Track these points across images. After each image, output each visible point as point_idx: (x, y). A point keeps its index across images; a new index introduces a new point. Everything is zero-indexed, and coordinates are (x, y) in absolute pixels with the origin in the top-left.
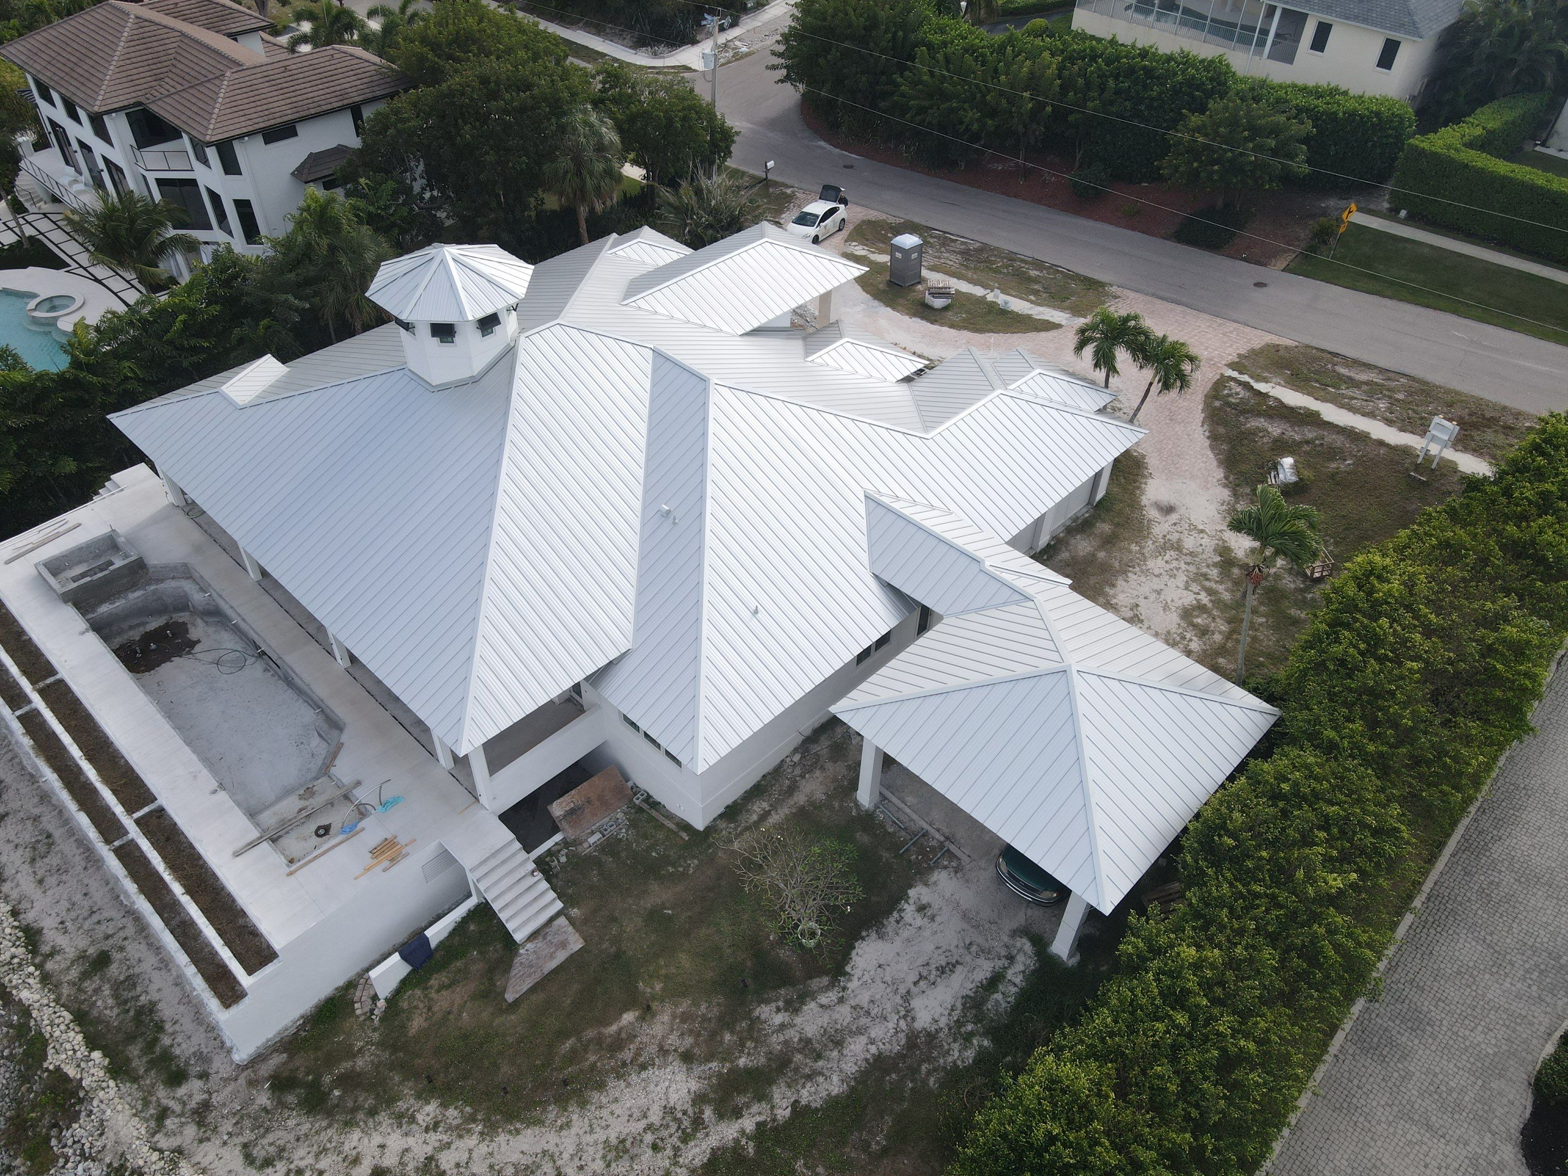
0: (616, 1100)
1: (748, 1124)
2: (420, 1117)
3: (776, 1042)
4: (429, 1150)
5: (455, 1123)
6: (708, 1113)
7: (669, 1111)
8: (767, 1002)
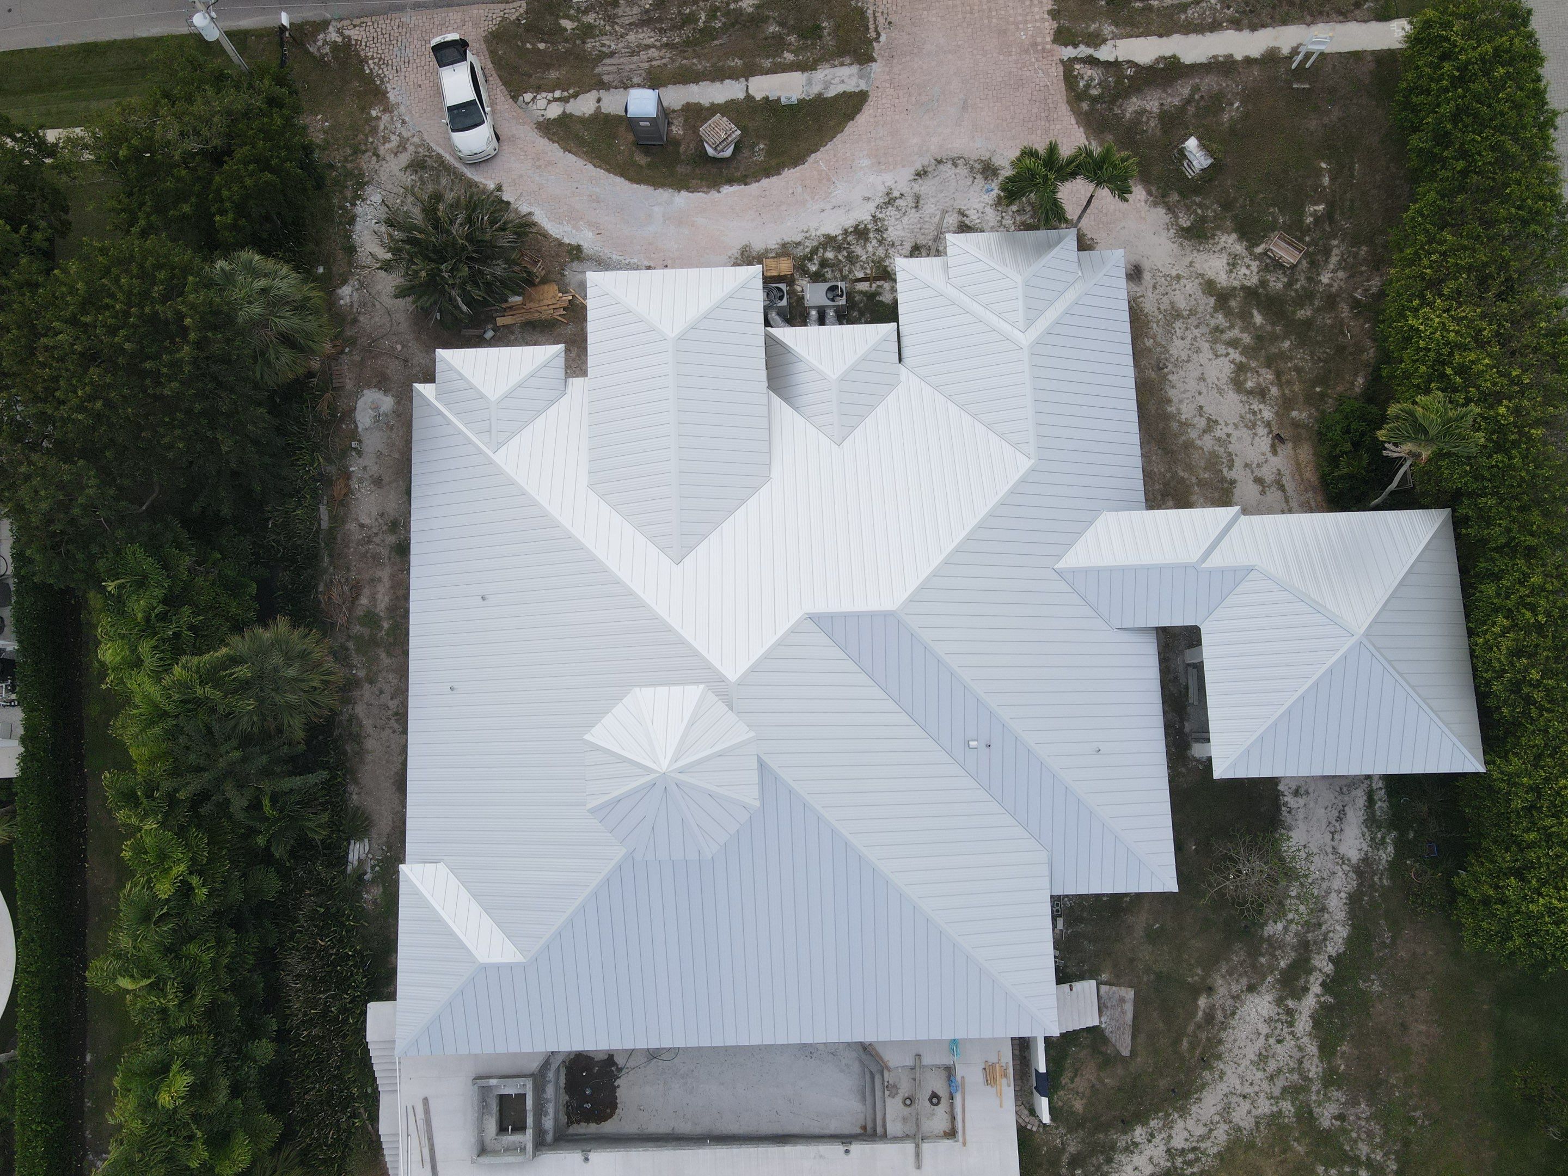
1: (1316, 989)
2: (1137, 1140)
3: (1290, 938)
4: (1162, 1148)
5: (1161, 1125)
6: (1291, 1003)
7: (1269, 1021)
8: (1266, 924)
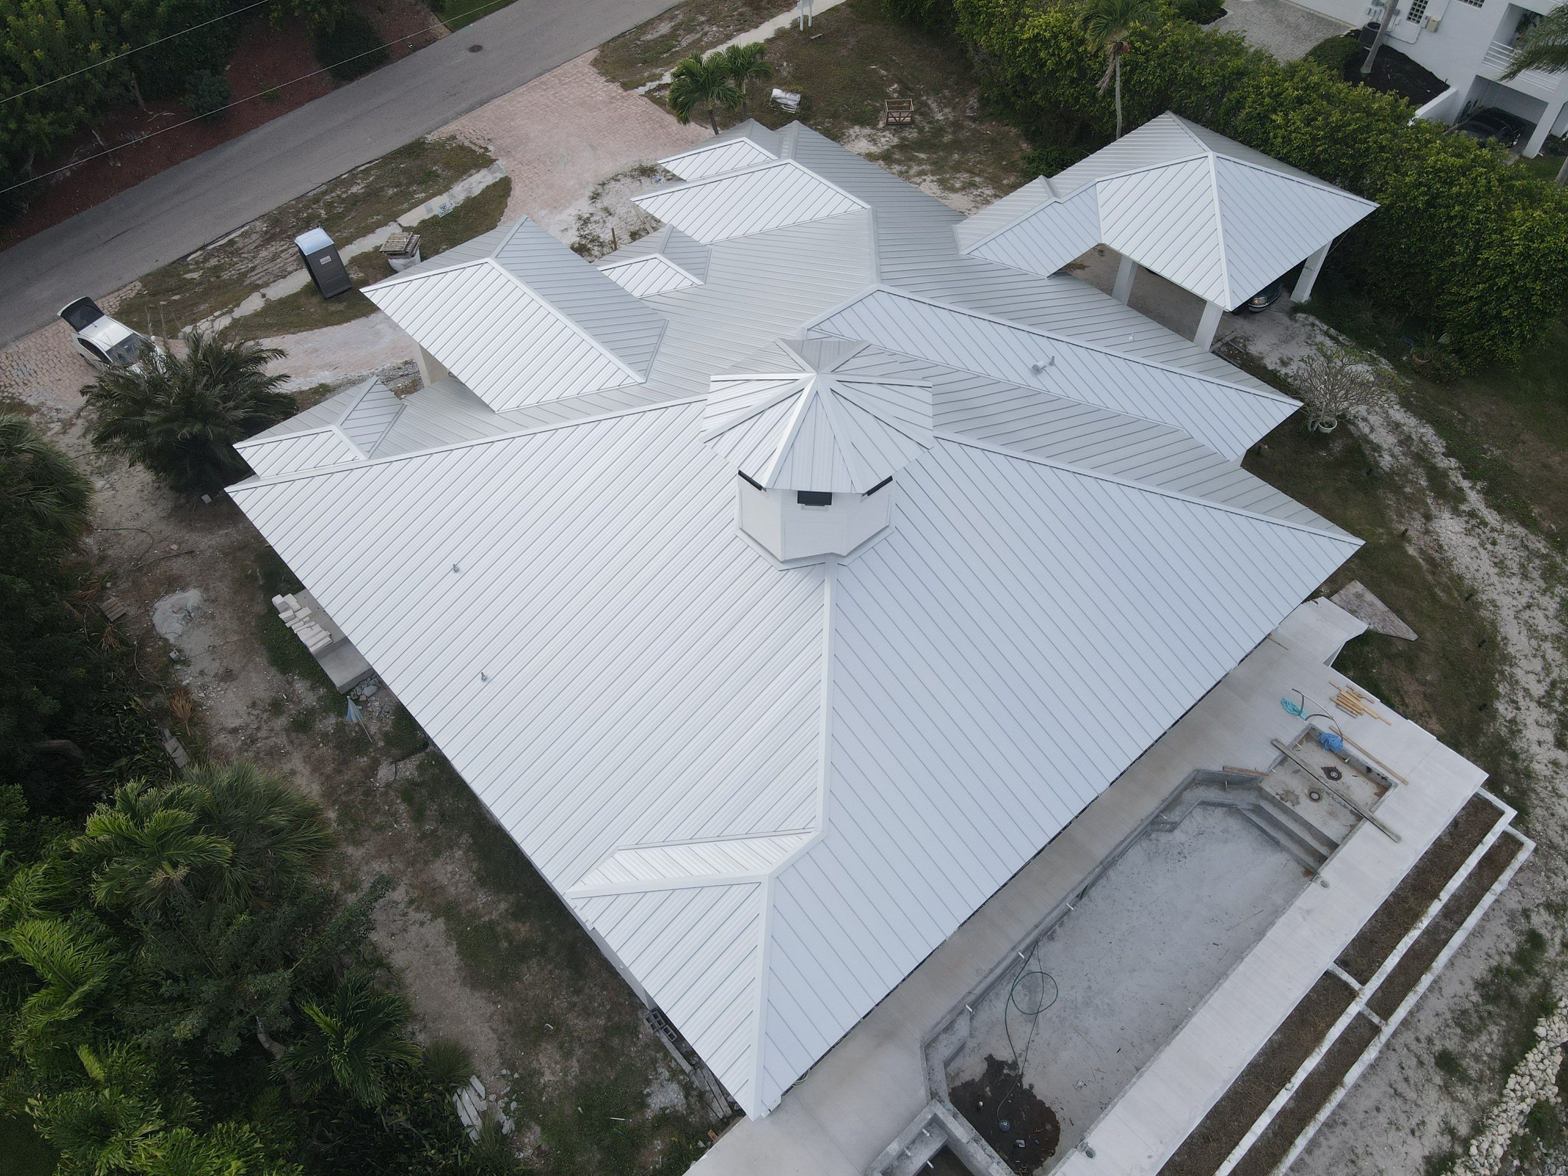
0: (1467, 567)
1: (1465, 484)
3: (1405, 461)
7: (1468, 532)
8: (1377, 463)
